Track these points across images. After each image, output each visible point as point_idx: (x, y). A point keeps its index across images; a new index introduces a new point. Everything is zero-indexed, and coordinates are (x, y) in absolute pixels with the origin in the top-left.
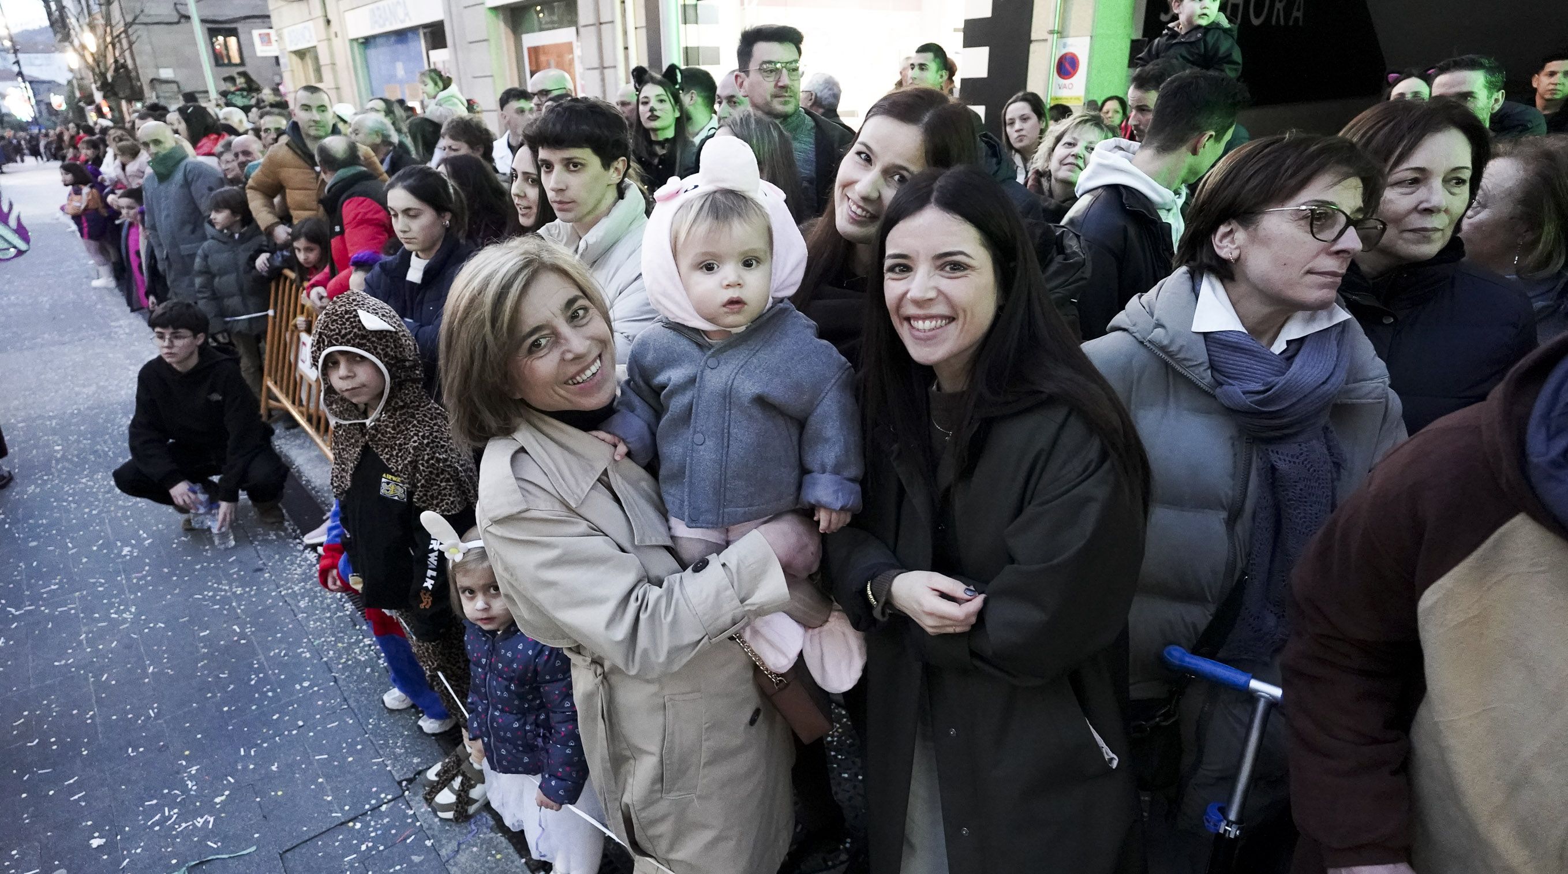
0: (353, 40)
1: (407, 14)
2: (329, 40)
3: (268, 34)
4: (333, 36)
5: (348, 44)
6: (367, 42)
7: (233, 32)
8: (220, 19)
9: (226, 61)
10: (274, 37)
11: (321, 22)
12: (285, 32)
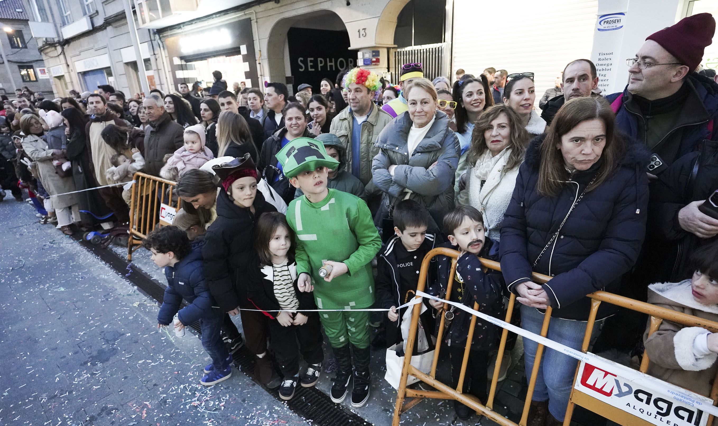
0: (78, 73)
1: (97, 64)
2: (69, 72)
3: (44, 70)
4: (70, 71)
5: (77, 74)
6: (85, 74)
7: (31, 67)
8: (25, 61)
9: (28, 80)
10: (46, 71)
11: (65, 66)
12: (51, 69)
